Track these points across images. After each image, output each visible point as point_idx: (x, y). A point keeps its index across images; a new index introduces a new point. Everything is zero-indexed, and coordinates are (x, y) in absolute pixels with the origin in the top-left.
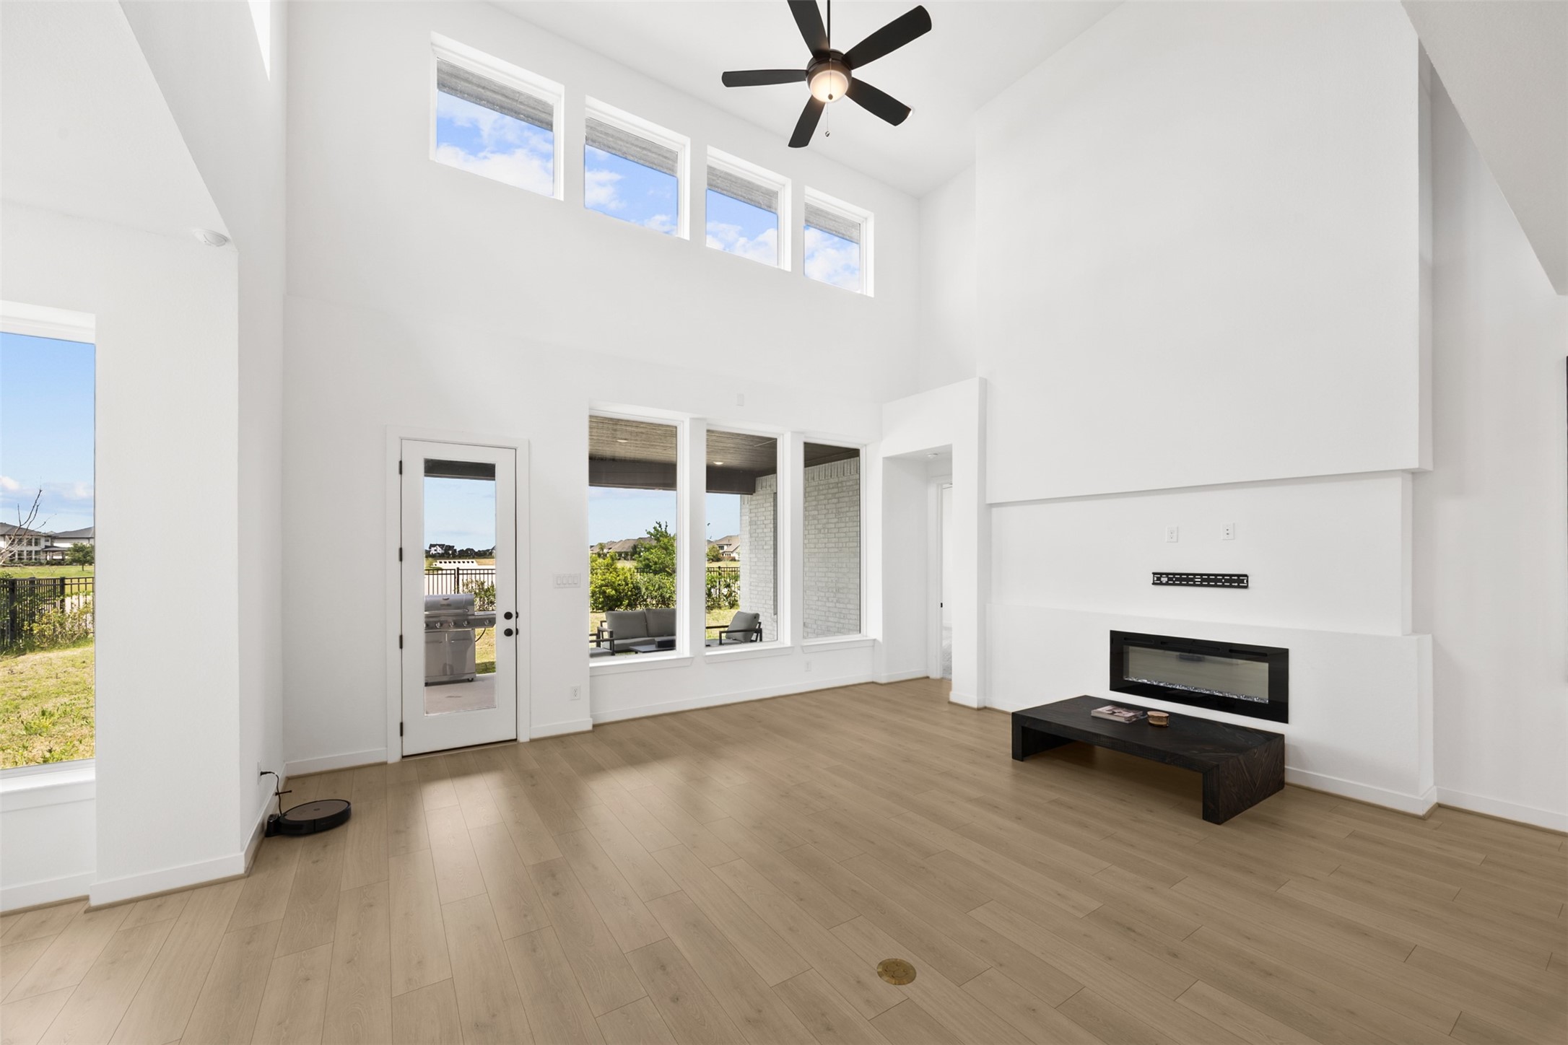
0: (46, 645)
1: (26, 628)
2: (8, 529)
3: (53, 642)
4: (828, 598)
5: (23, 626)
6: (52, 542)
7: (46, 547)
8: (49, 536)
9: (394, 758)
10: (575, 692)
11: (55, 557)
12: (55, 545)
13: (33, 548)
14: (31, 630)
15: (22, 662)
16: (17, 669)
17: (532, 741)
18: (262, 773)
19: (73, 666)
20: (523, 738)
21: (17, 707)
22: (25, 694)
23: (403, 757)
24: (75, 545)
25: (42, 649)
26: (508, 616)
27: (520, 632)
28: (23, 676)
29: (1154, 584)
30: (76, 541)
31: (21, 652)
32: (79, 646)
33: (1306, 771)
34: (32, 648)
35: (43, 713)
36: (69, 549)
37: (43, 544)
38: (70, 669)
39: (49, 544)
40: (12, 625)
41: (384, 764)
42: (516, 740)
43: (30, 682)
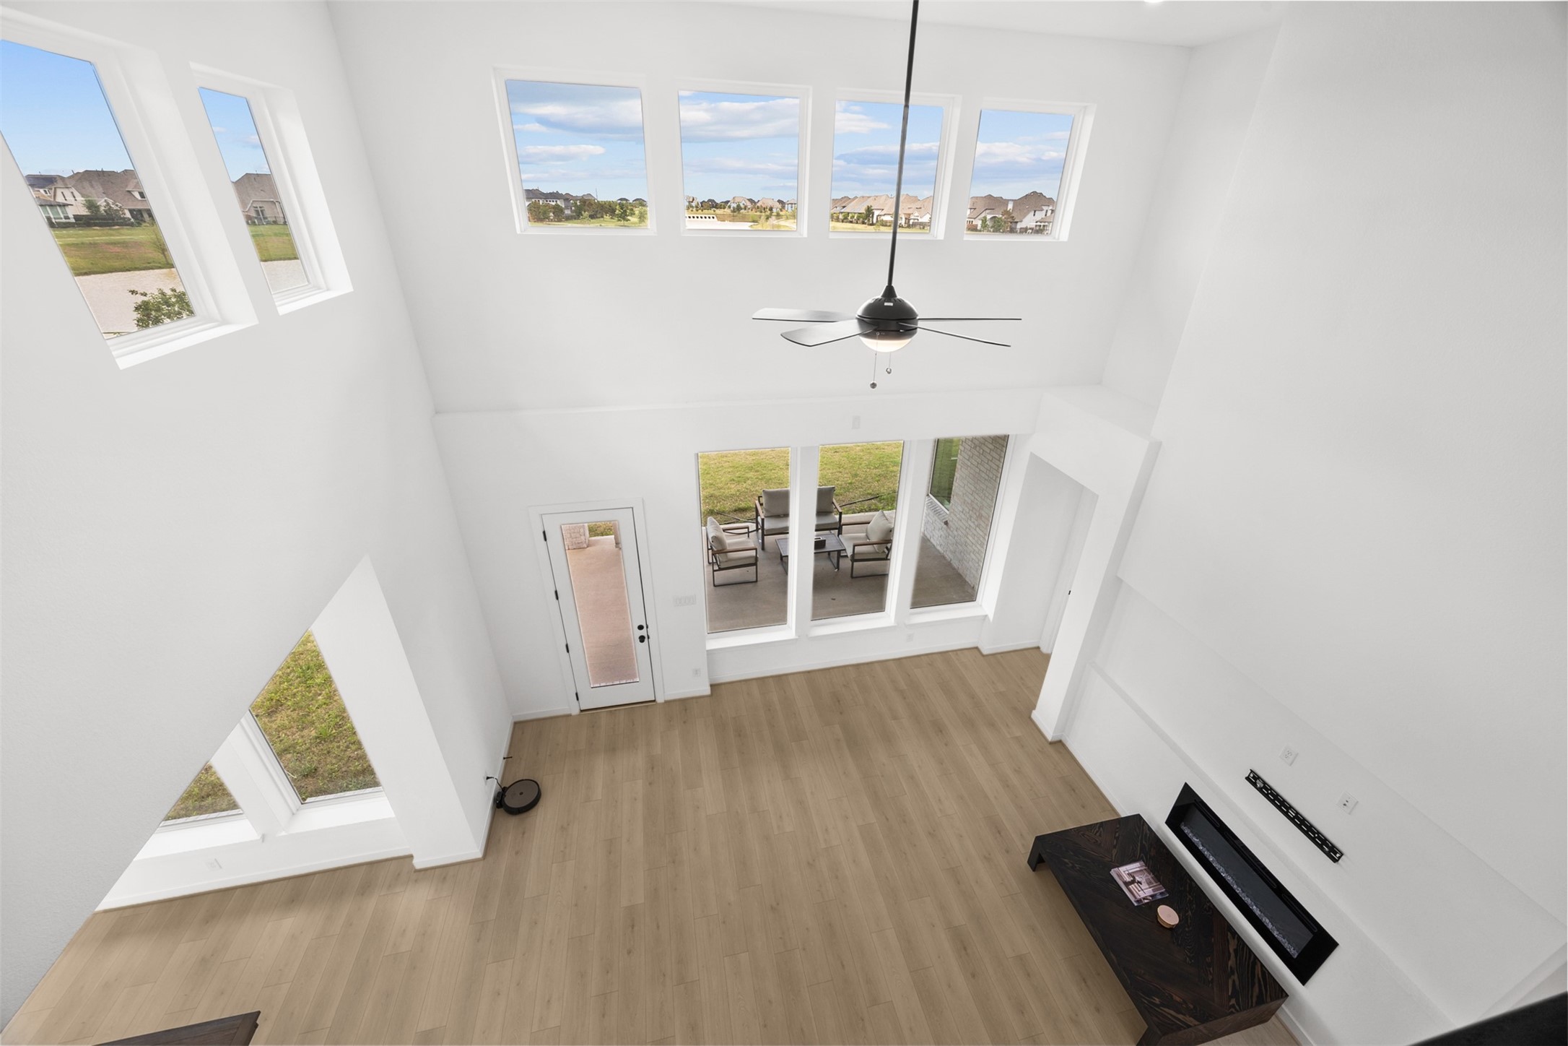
4: (971, 517)
9: (575, 711)
10: (696, 672)
17: (666, 702)
18: (488, 778)
20: (660, 700)
23: (582, 711)
26: (641, 628)
27: (650, 637)
29: (1248, 779)
33: (1298, 1024)
41: (569, 716)
42: (654, 701)
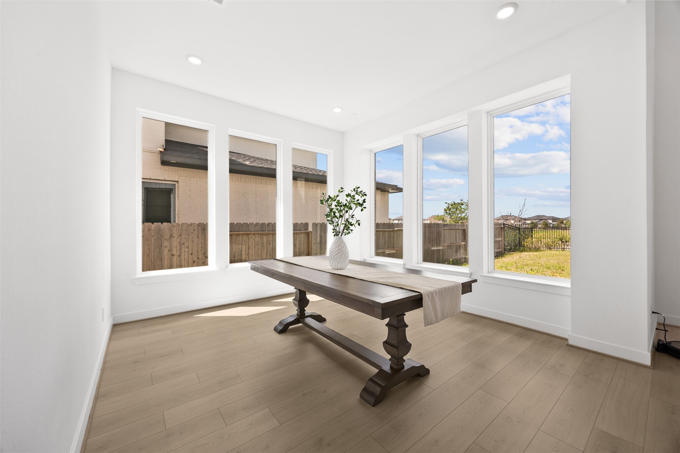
0: (528, 250)
1: (523, 244)
2: (514, 217)
3: (530, 250)
5: (522, 243)
6: (525, 221)
7: (524, 223)
8: (525, 219)
11: (526, 226)
12: (526, 222)
13: (521, 223)
14: (524, 244)
15: (522, 254)
16: (521, 256)
19: (537, 257)
21: (523, 267)
22: (524, 264)
24: (531, 222)
25: (527, 251)
28: (523, 259)
30: (532, 220)
31: (522, 251)
32: (538, 252)
34: (524, 251)
35: (532, 270)
36: (530, 223)
37: (523, 221)
38: (536, 258)
39: (524, 222)
40: (519, 243)
43: (525, 261)
